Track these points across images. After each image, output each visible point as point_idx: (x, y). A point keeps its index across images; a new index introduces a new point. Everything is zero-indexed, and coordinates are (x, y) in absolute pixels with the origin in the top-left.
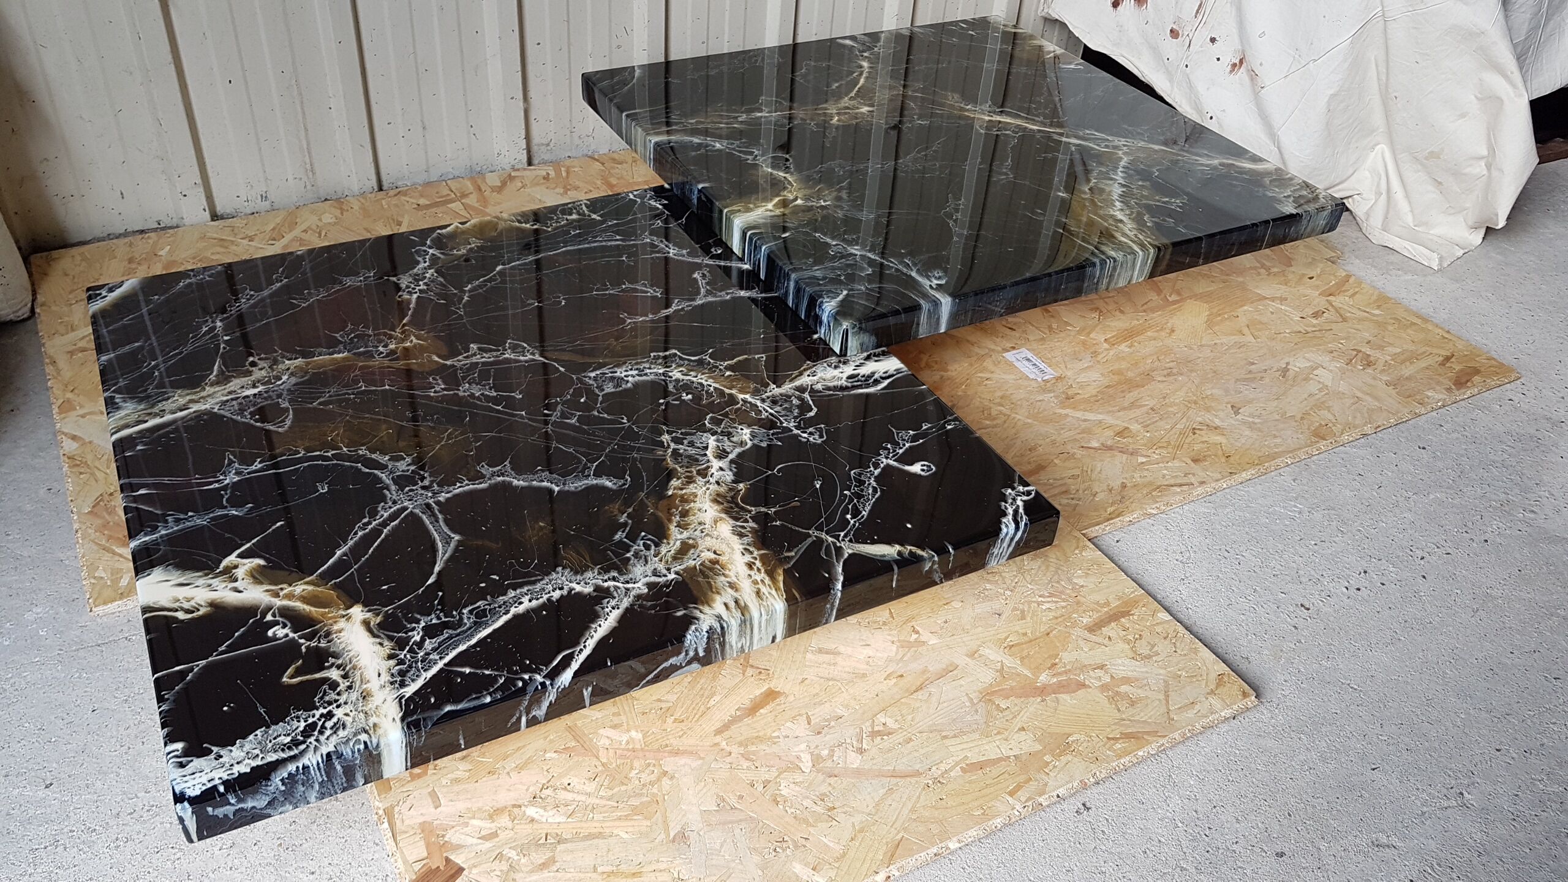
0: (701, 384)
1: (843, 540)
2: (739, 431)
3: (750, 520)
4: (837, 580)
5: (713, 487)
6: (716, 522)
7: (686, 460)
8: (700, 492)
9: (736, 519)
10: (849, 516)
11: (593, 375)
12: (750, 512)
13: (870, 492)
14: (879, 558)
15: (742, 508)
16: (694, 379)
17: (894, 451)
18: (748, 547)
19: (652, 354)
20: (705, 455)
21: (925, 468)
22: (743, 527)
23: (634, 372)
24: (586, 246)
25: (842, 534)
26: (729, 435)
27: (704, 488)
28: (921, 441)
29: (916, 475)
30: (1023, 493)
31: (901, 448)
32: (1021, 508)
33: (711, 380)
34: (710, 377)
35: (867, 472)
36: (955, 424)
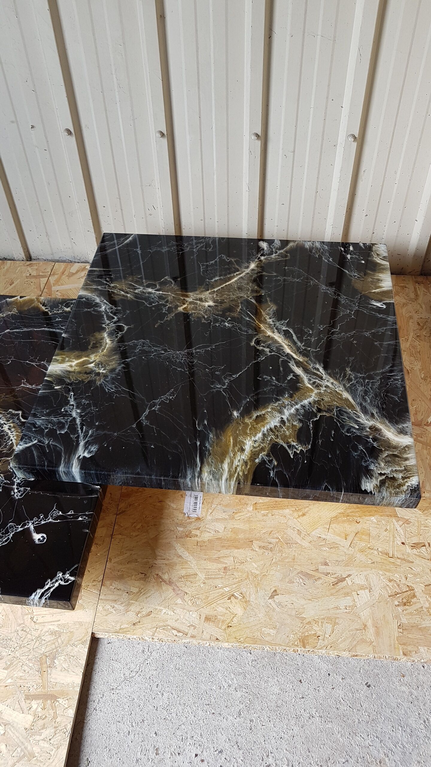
0: (9, 437)
13: (4, 540)
16: (10, 433)
17: (41, 521)
19: (10, 410)
21: (41, 539)
24: (54, 330)
28: (59, 521)
29: (33, 541)
30: (65, 580)
31: (45, 521)
32: (54, 588)
33: (15, 438)
34: (17, 436)
35: (15, 527)
36: (84, 518)
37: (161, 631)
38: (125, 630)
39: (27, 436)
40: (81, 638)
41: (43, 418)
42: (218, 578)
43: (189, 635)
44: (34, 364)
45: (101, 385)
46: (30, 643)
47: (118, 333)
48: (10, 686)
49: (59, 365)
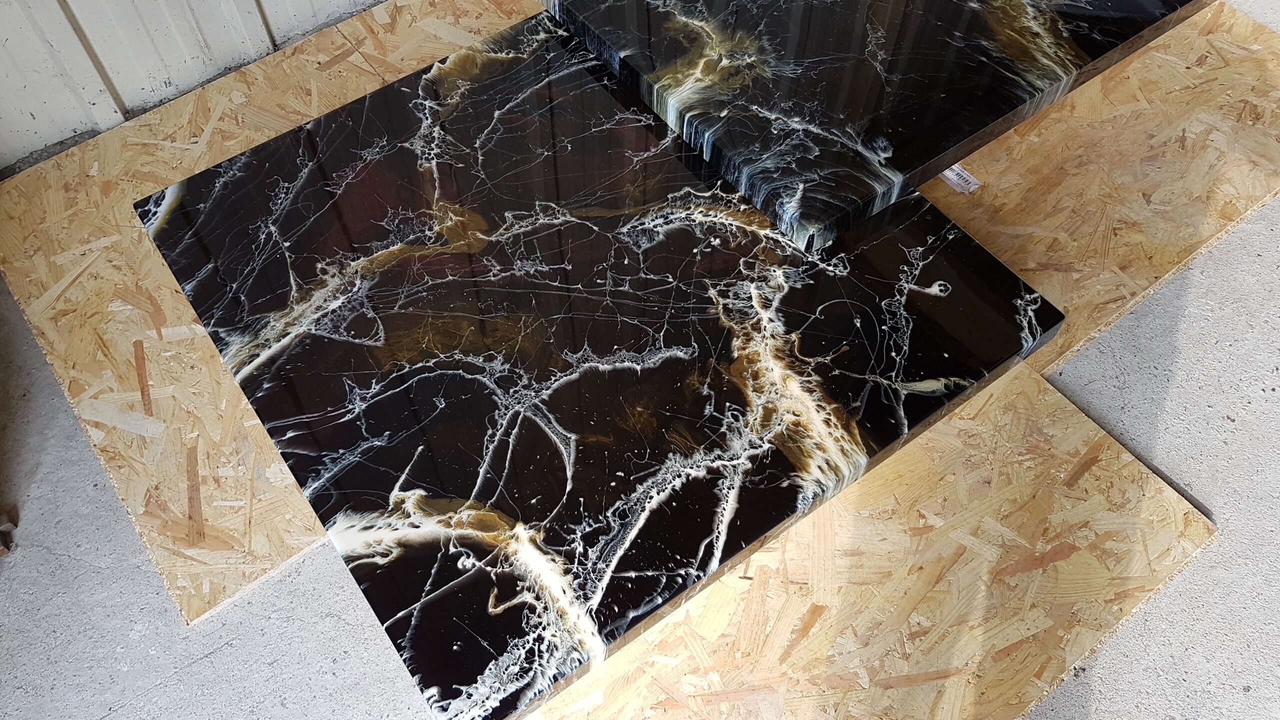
0: (722, 224)
1: (896, 381)
2: (773, 273)
3: (812, 373)
4: (903, 425)
5: (770, 342)
6: (784, 380)
7: (738, 315)
8: (761, 350)
9: (801, 374)
10: (894, 354)
11: (625, 230)
12: (809, 364)
13: (904, 323)
14: (930, 395)
15: (802, 361)
16: (715, 219)
17: (912, 273)
18: (820, 403)
19: (669, 196)
20: (752, 307)
21: (942, 288)
22: (809, 382)
23: (661, 221)
24: (566, 71)
25: (894, 374)
26: (765, 279)
27: (763, 345)
28: (931, 257)
29: (936, 297)
30: (1031, 302)
31: (916, 269)
32: (1033, 319)
33: (730, 218)
34: (729, 215)
35: (895, 302)
36: (954, 233)
37: (1099, 315)
38: (1066, 344)
39: (780, 188)
40: (1037, 389)
41: (765, 156)
42: (1080, 226)
43: (1128, 297)
44: (608, 126)
45: (774, 74)
46: (995, 441)
47: (696, 8)
48: (1037, 492)
49: (681, 89)
